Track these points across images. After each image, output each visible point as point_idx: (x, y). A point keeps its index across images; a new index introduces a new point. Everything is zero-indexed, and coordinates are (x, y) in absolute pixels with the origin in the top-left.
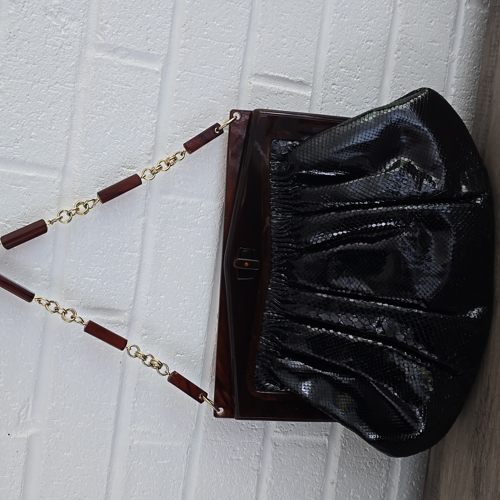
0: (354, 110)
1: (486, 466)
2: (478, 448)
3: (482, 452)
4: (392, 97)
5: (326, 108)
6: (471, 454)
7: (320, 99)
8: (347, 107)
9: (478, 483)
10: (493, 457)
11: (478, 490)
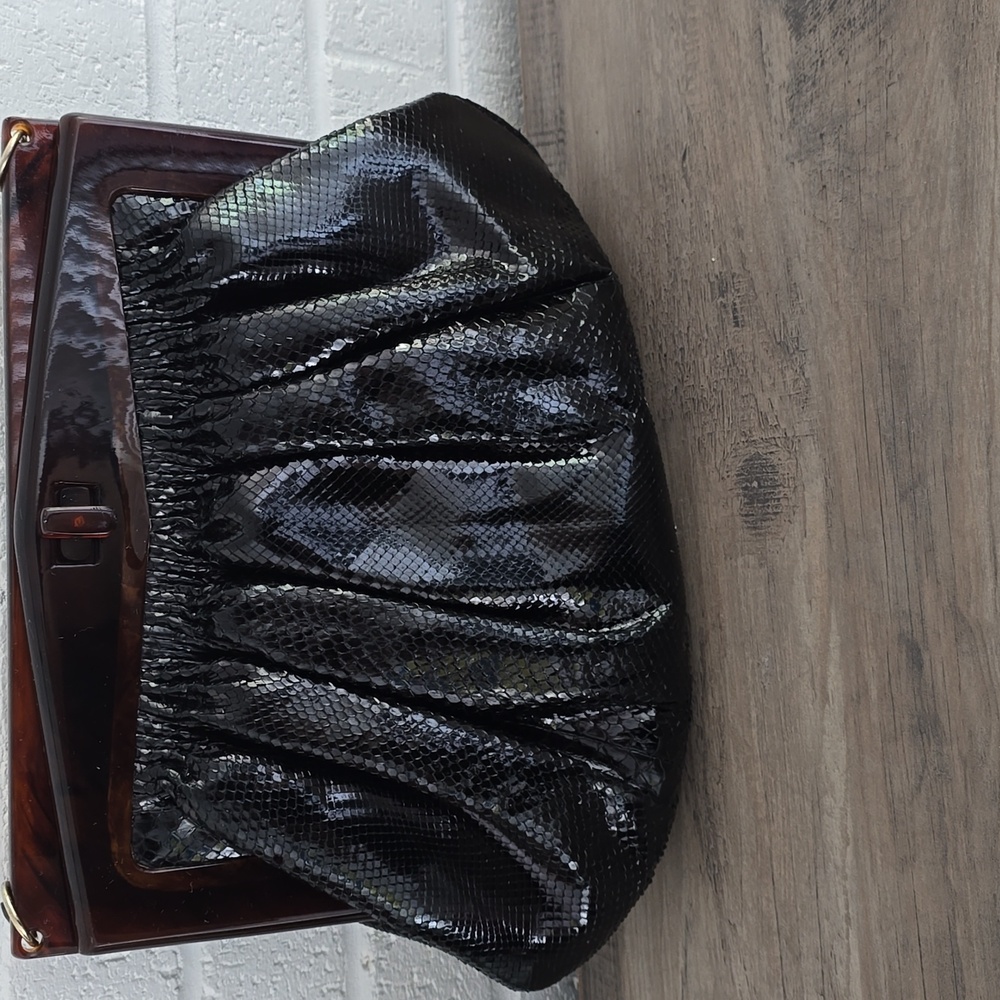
0: (255, 43)
1: (721, 800)
3: (705, 772)
4: (335, 17)
5: (188, 36)
7: (169, 13)
8: (236, 37)
9: (712, 846)
10: (734, 770)
11: (716, 863)
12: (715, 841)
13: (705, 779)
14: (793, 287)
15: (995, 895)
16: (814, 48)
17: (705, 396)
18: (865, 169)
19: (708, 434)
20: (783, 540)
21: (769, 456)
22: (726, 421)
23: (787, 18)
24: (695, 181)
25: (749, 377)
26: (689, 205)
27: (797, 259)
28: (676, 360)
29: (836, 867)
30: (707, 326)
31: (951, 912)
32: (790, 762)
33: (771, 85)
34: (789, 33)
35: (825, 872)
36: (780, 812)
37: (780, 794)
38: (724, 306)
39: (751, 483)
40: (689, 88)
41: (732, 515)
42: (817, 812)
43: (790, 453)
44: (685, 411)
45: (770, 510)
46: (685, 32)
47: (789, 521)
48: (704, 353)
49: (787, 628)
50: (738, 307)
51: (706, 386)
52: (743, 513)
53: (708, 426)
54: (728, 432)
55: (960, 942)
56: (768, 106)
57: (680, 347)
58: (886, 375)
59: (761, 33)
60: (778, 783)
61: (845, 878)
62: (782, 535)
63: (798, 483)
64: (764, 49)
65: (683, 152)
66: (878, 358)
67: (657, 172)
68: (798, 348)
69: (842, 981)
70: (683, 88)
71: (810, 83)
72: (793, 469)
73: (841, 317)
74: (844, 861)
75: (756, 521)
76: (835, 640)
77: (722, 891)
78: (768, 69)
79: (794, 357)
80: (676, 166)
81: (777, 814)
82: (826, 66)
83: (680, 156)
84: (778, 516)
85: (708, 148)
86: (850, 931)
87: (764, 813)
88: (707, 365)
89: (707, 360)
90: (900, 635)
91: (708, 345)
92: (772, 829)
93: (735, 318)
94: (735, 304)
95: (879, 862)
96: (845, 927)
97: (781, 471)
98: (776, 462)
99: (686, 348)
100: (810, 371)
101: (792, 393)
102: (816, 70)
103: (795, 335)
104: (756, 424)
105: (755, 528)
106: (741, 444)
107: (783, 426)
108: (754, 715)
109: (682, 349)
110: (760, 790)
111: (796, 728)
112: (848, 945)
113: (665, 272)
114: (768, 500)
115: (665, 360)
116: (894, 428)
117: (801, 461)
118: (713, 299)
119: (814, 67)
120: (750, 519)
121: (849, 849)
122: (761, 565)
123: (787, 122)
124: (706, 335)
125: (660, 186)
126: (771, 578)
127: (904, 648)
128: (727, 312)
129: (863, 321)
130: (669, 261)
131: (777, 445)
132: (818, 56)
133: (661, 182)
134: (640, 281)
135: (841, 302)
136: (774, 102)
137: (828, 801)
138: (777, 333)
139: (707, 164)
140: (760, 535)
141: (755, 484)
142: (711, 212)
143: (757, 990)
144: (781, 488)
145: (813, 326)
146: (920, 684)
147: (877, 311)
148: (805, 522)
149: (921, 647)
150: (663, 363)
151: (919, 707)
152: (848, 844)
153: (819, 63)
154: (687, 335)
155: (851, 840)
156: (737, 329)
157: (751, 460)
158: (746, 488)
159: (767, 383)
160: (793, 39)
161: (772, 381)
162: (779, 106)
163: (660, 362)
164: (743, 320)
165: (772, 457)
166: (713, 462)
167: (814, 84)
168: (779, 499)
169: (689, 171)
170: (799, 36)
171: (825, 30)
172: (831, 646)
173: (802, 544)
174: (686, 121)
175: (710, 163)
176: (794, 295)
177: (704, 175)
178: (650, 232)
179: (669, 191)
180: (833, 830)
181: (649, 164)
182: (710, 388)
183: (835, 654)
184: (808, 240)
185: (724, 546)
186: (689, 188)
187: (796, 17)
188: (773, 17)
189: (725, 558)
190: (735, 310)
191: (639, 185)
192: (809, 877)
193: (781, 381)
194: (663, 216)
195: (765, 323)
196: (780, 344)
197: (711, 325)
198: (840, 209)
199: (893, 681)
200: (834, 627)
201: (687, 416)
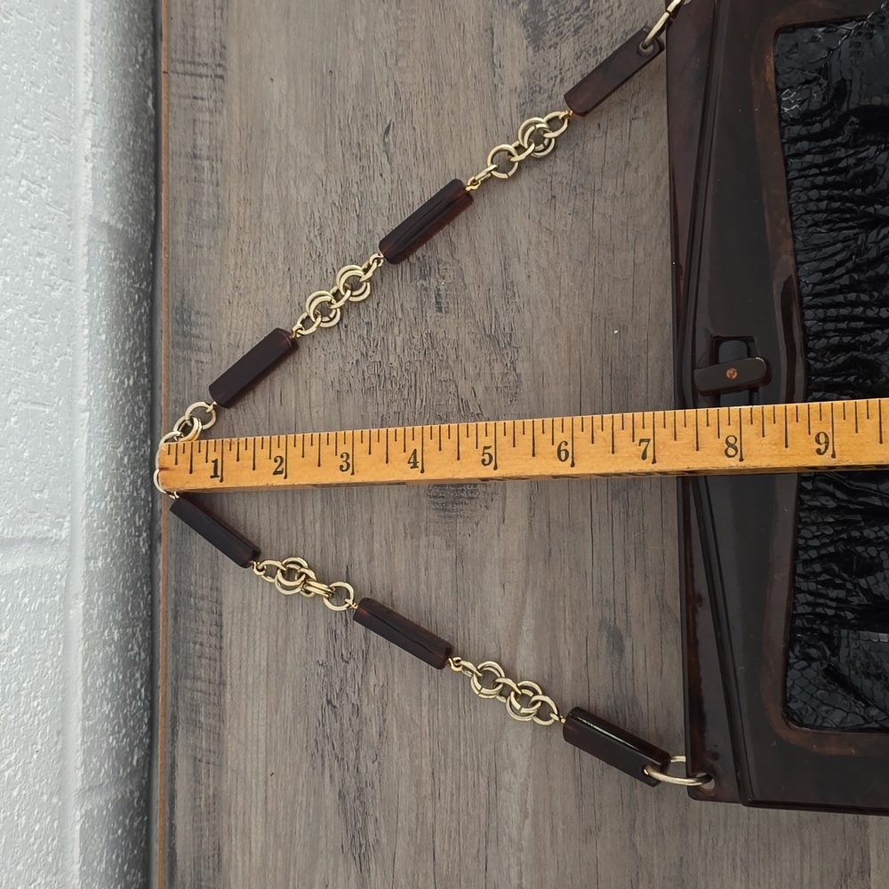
1: (376, 779)
2: (342, 745)
3: (357, 750)
6: (323, 765)
9: (359, 825)
10: (396, 748)
11: (363, 842)
12: (365, 820)
13: (357, 758)
14: (509, 287)
15: (681, 858)
16: (553, 62)
17: (394, 374)
18: (600, 190)
19: (395, 413)
20: (477, 524)
22: (418, 402)
23: (525, 27)
24: (398, 159)
25: (450, 362)
26: (388, 181)
27: (516, 259)
28: (360, 332)
29: (511, 840)
30: (402, 305)
31: (634, 875)
32: (466, 740)
33: (500, 86)
34: (525, 42)
35: (498, 846)
36: (449, 789)
37: (450, 771)
38: (426, 289)
40: (399, 64)
41: (418, 495)
42: (493, 786)
44: (368, 386)
45: (463, 494)
46: (398, 7)
47: (486, 506)
48: (396, 331)
49: (473, 610)
50: (442, 293)
51: (396, 364)
52: (432, 494)
53: (395, 405)
54: (420, 413)
56: (495, 106)
57: (367, 320)
58: (607, 382)
59: (493, 34)
60: (449, 760)
61: (520, 849)
62: (476, 520)
64: (495, 49)
65: (386, 126)
66: (599, 366)
67: (351, 138)
68: (510, 344)
70: (391, 62)
71: (546, 95)
73: (561, 322)
74: (520, 834)
75: (446, 504)
76: (528, 624)
77: (369, 870)
78: (498, 70)
79: (505, 352)
80: (376, 140)
81: (445, 791)
82: (566, 83)
83: (381, 130)
84: (473, 501)
85: (418, 130)
87: (430, 791)
88: (399, 344)
89: (399, 341)
90: (601, 623)
91: (402, 324)
92: (438, 805)
93: (437, 303)
94: (439, 290)
95: (560, 833)
99: (373, 323)
100: (523, 368)
101: (500, 385)
102: (554, 85)
103: (507, 330)
104: (455, 409)
105: (445, 510)
107: (487, 414)
109: (368, 323)
110: (427, 768)
113: (353, 242)
114: (462, 484)
115: (346, 331)
118: (411, 280)
119: (552, 83)
120: (439, 500)
121: (528, 822)
122: (448, 547)
124: (400, 314)
125: (352, 154)
126: (460, 559)
127: (605, 634)
128: (428, 296)
129: (585, 328)
130: (359, 233)
132: (557, 72)
133: (355, 151)
134: (319, 245)
135: (563, 309)
136: (502, 104)
137: (506, 777)
138: (487, 326)
139: (416, 145)
140: (450, 517)
142: (417, 194)
145: (529, 325)
146: (619, 668)
147: (602, 323)
148: (504, 510)
149: (622, 631)
150: (343, 333)
151: (616, 689)
152: (526, 817)
153: (558, 80)
154: (377, 310)
155: (530, 813)
156: (439, 314)
159: (471, 371)
160: (530, 49)
161: (477, 371)
162: (508, 109)
163: (339, 332)
164: (447, 307)
167: (550, 97)
168: (475, 486)
169: (392, 147)
170: (537, 48)
171: (567, 50)
172: (524, 628)
173: (499, 529)
174: (393, 97)
175: (419, 144)
176: (510, 293)
177: (411, 155)
178: (336, 198)
179: (365, 162)
180: (510, 807)
181: (340, 129)
182: (401, 367)
183: (527, 637)
184: (530, 243)
185: (404, 525)
186: (390, 164)
187: (535, 29)
188: (508, 21)
189: (406, 537)
190: (438, 295)
191: (326, 147)
192: (478, 851)
193: (488, 372)
194: (355, 186)
195: (474, 314)
196: (489, 336)
197: (407, 306)
198: (570, 222)
199: (591, 664)
200: (529, 610)
201: (369, 391)
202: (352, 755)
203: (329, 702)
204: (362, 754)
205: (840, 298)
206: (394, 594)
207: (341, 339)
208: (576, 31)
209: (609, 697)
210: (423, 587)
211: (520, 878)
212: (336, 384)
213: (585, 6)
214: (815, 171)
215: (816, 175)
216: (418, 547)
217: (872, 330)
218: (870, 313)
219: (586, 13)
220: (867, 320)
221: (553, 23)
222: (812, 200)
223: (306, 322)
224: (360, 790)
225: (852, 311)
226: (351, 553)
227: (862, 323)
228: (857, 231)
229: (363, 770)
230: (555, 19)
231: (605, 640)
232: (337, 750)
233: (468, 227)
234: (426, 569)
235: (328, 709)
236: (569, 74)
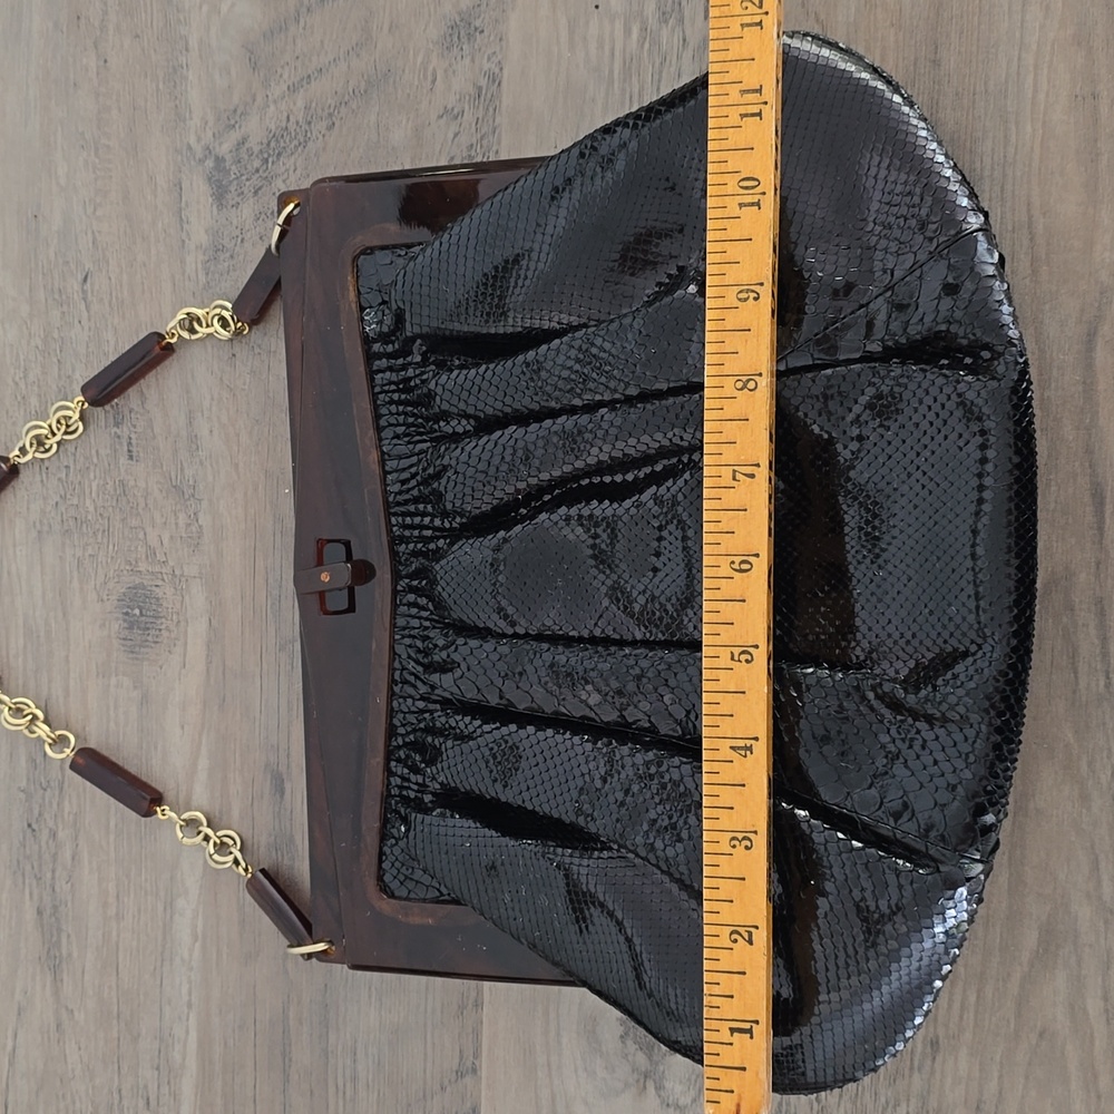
1: (69, 898)
2: (40, 865)
3: (53, 871)
6: (24, 883)
9: (55, 939)
10: (86, 871)
11: (57, 955)
12: (59, 934)
13: (53, 878)
14: (193, 439)
16: (235, 222)
17: (90, 517)
18: (275, 352)
19: (90, 555)
20: (161, 668)
21: (154, 588)
22: (111, 547)
23: (210, 185)
24: (95, 307)
25: (140, 510)
26: (86, 328)
27: (200, 414)
28: (59, 475)
29: (183, 960)
30: (97, 451)
31: (286, 997)
32: (146, 867)
33: (187, 241)
34: (210, 200)
35: (171, 965)
36: (131, 911)
37: (132, 896)
38: (119, 437)
39: (132, 609)
40: (97, 214)
41: (109, 636)
43: (175, 588)
44: (66, 528)
45: (150, 638)
46: (96, 155)
47: (169, 651)
48: (92, 476)
49: (156, 748)
50: (134, 442)
51: (91, 509)
52: (121, 636)
53: (90, 548)
54: (112, 558)
55: (291, 1023)
56: (183, 262)
57: (66, 464)
59: (181, 189)
60: (132, 886)
61: (191, 969)
62: (160, 663)
63: (181, 618)
64: (183, 204)
65: (84, 274)
66: (272, 522)
67: (53, 284)
68: (193, 496)
69: (177, 1057)
70: (90, 210)
71: (228, 255)
72: (178, 606)
73: (239, 478)
74: (191, 955)
75: (135, 646)
76: (203, 763)
77: (62, 980)
78: (185, 226)
79: (188, 503)
80: (76, 288)
81: (128, 913)
82: (246, 244)
83: (80, 277)
84: (158, 645)
85: (113, 280)
86: (191, 1015)
87: (115, 911)
88: (94, 488)
89: (94, 484)
90: (267, 765)
91: (97, 470)
92: (122, 925)
93: (129, 451)
94: (130, 438)
95: (225, 956)
96: (186, 1011)
97: (165, 604)
98: (160, 595)
99: (72, 466)
100: (204, 520)
101: (184, 535)
102: (236, 245)
103: (191, 482)
104: (144, 556)
105: (132, 652)
106: (125, 572)
107: (171, 563)
108: (112, 823)
109: (67, 467)
110: (112, 891)
111: (155, 838)
112: (187, 1027)
113: (54, 387)
114: (148, 629)
115: (47, 474)
116: (280, 587)
117: (187, 598)
118: (106, 427)
119: (233, 242)
120: (129, 643)
121: (198, 945)
122: (135, 687)
123: (201, 283)
124: (95, 460)
125: (54, 299)
126: (145, 700)
127: (269, 776)
128: (121, 444)
129: (260, 485)
130: (59, 376)
131: (163, 580)
132: (238, 232)
133: (57, 296)
134: (23, 387)
135: (241, 465)
136: (190, 259)
137: (180, 903)
138: (174, 477)
139: (111, 294)
140: (137, 659)
141: (137, 612)
142: (112, 343)
143: (91, 1067)
144: (163, 620)
145: (210, 478)
146: (280, 808)
147: (275, 481)
148: (185, 656)
149: (285, 777)
150: (44, 475)
151: (277, 827)
152: (196, 941)
153: (239, 240)
154: (75, 455)
155: (200, 936)
156: (130, 462)
157: (135, 588)
158: (127, 614)
159: (159, 520)
160: (215, 206)
161: (164, 520)
162: (194, 265)
163: (41, 474)
164: (138, 456)
165: (157, 590)
166: (93, 583)
167: (232, 257)
168: (160, 630)
169: (89, 294)
170: (221, 206)
171: (247, 210)
172: (200, 768)
173: (180, 674)
174: (91, 245)
175: (114, 294)
176: (194, 447)
177: (107, 304)
178: (39, 343)
179: (65, 308)
180: (183, 928)
181: (43, 274)
182: (96, 511)
183: (202, 776)
184: (212, 399)
185: (97, 664)
186: (88, 312)
187: (219, 187)
188: (195, 177)
189: (98, 675)
190: (130, 444)
191: (30, 291)
192: (155, 969)
193: (173, 521)
194: (56, 331)
195: (162, 465)
196: (175, 487)
197: (102, 452)
198: (248, 381)
199: (255, 804)
200: (204, 751)
201: (67, 532)
202: (49, 875)
203: (29, 825)
204: (57, 874)
205: (412, 508)
206: (87, 729)
207: (42, 481)
208: (256, 193)
209: (270, 835)
210: (112, 725)
211: (190, 994)
212: (38, 524)
213: (264, 167)
214: (393, 387)
215: (394, 391)
216: (109, 685)
217: (438, 538)
218: (437, 522)
219: (265, 175)
220: (435, 529)
221: (235, 182)
222: (393, 414)
223: (23, 451)
224: (55, 908)
225: (422, 520)
226: (49, 689)
227: (431, 532)
228: (429, 444)
229: (57, 889)
230: (237, 178)
231: (269, 782)
232: (36, 869)
233: (157, 379)
234: (116, 708)
235: (29, 830)
236: (249, 235)
